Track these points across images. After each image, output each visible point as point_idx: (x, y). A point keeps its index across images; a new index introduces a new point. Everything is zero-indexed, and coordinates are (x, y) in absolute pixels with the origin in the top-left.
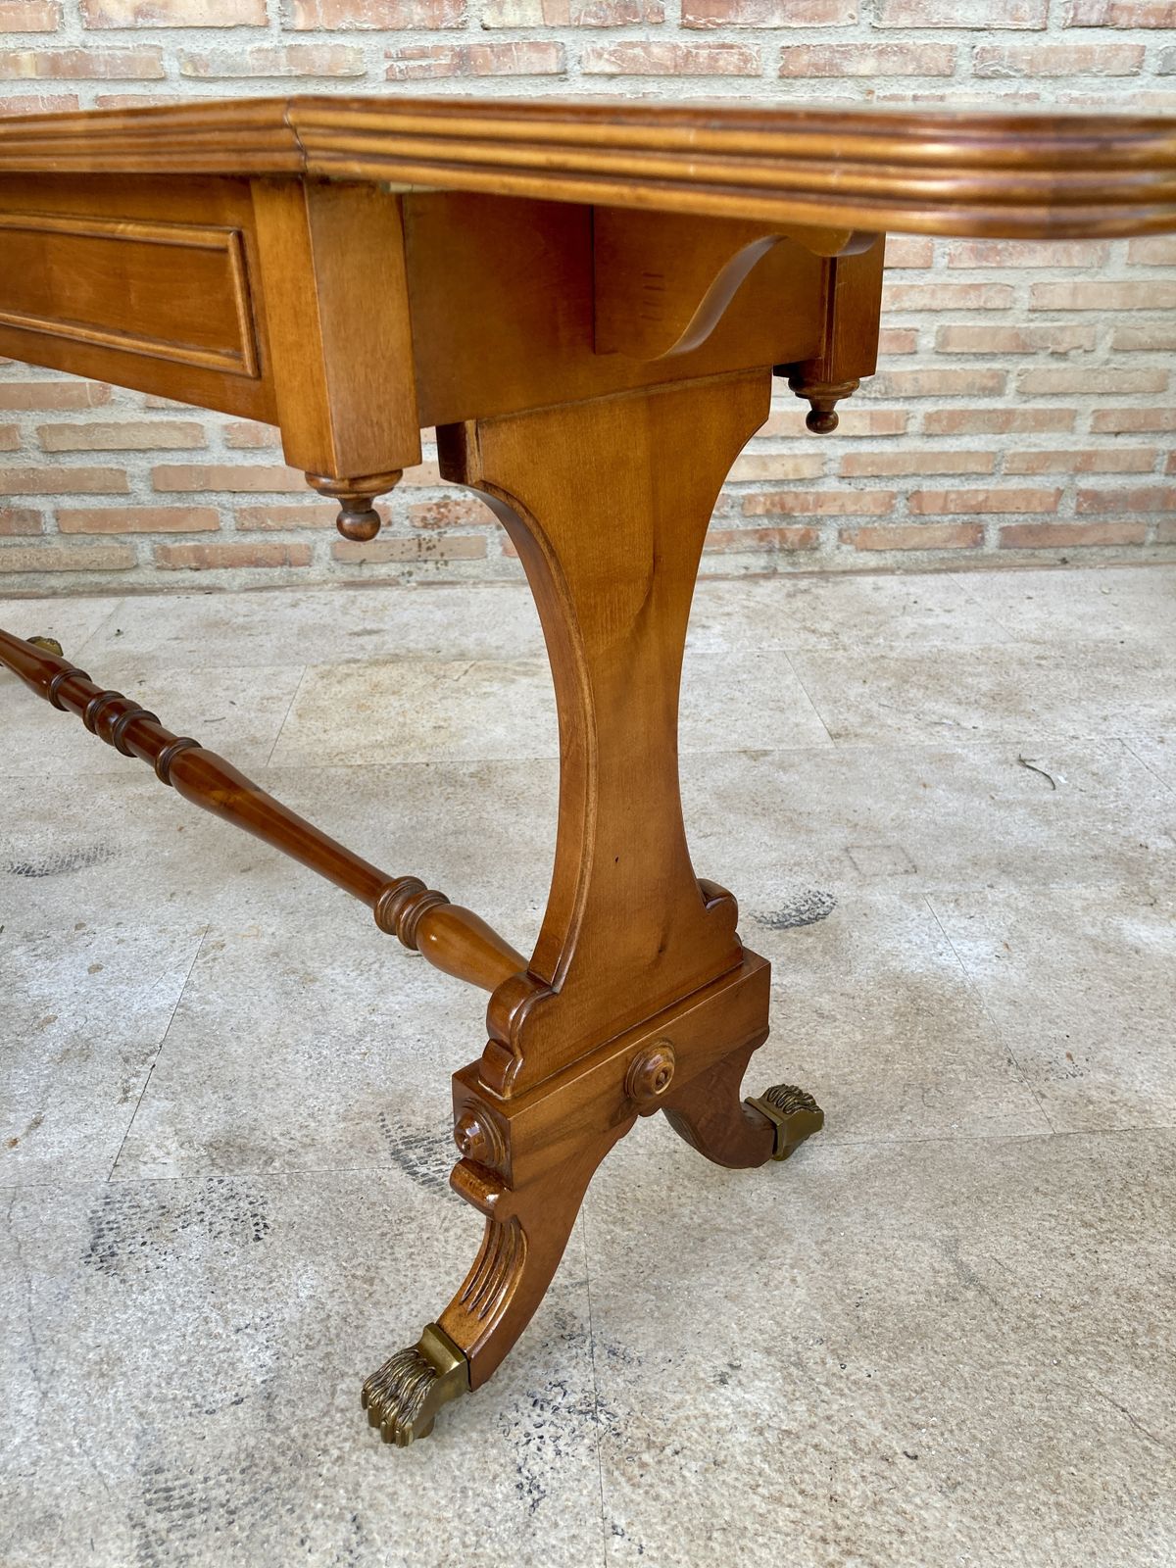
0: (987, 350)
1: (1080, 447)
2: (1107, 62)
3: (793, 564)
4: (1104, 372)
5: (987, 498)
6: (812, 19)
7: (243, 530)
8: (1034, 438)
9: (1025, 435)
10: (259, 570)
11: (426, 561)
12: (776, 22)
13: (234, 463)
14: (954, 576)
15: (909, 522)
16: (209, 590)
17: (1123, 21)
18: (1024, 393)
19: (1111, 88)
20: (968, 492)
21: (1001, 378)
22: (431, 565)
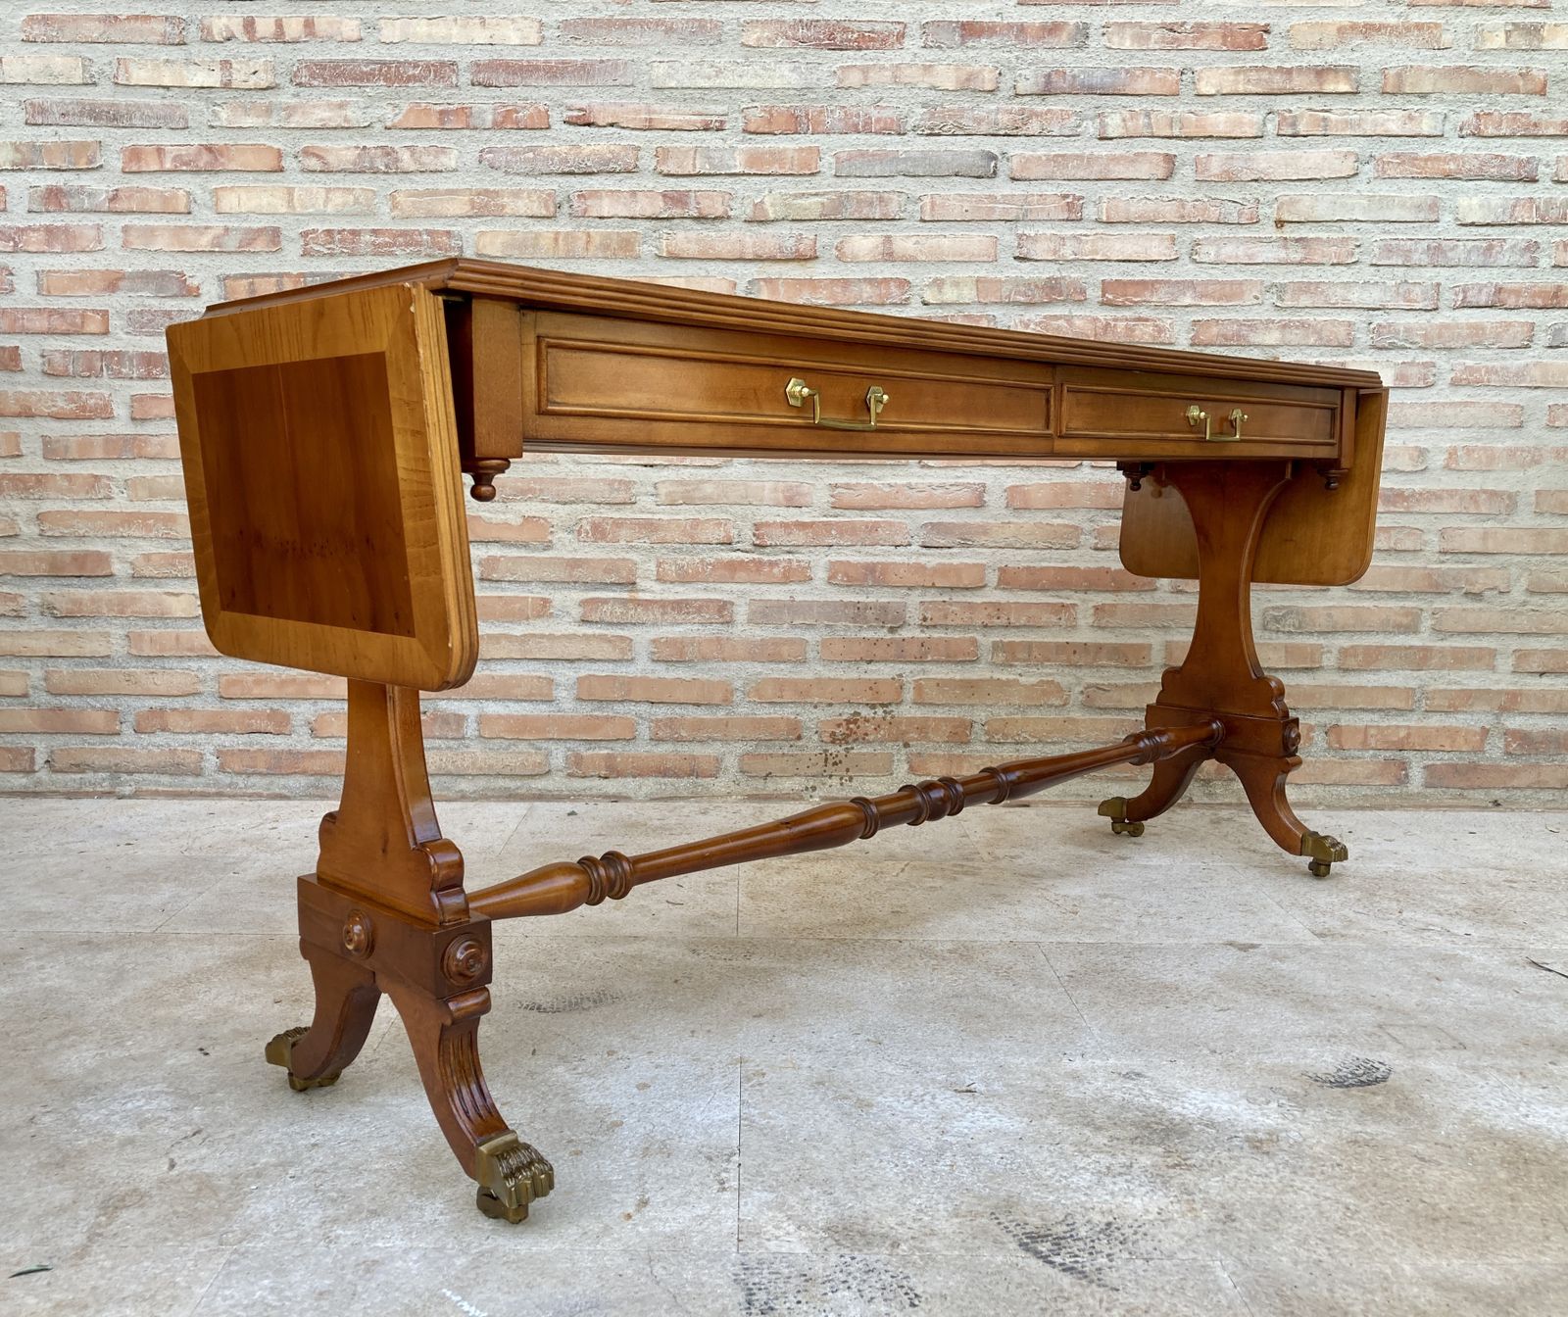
0: (1401, 589)
1: (1502, 686)
2: (1498, 336)
3: (1210, 794)
4: (1521, 613)
5: (1409, 735)
6: (1220, 299)
7: (657, 740)
8: (1453, 675)
9: (1445, 672)
10: (666, 780)
11: (833, 778)
12: (1187, 301)
13: (656, 676)
14: (1381, 813)
15: (1329, 757)
16: (616, 798)
18: (1440, 631)
19: (1504, 359)
20: (1388, 727)
21: (1414, 614)
22: (835, 781)
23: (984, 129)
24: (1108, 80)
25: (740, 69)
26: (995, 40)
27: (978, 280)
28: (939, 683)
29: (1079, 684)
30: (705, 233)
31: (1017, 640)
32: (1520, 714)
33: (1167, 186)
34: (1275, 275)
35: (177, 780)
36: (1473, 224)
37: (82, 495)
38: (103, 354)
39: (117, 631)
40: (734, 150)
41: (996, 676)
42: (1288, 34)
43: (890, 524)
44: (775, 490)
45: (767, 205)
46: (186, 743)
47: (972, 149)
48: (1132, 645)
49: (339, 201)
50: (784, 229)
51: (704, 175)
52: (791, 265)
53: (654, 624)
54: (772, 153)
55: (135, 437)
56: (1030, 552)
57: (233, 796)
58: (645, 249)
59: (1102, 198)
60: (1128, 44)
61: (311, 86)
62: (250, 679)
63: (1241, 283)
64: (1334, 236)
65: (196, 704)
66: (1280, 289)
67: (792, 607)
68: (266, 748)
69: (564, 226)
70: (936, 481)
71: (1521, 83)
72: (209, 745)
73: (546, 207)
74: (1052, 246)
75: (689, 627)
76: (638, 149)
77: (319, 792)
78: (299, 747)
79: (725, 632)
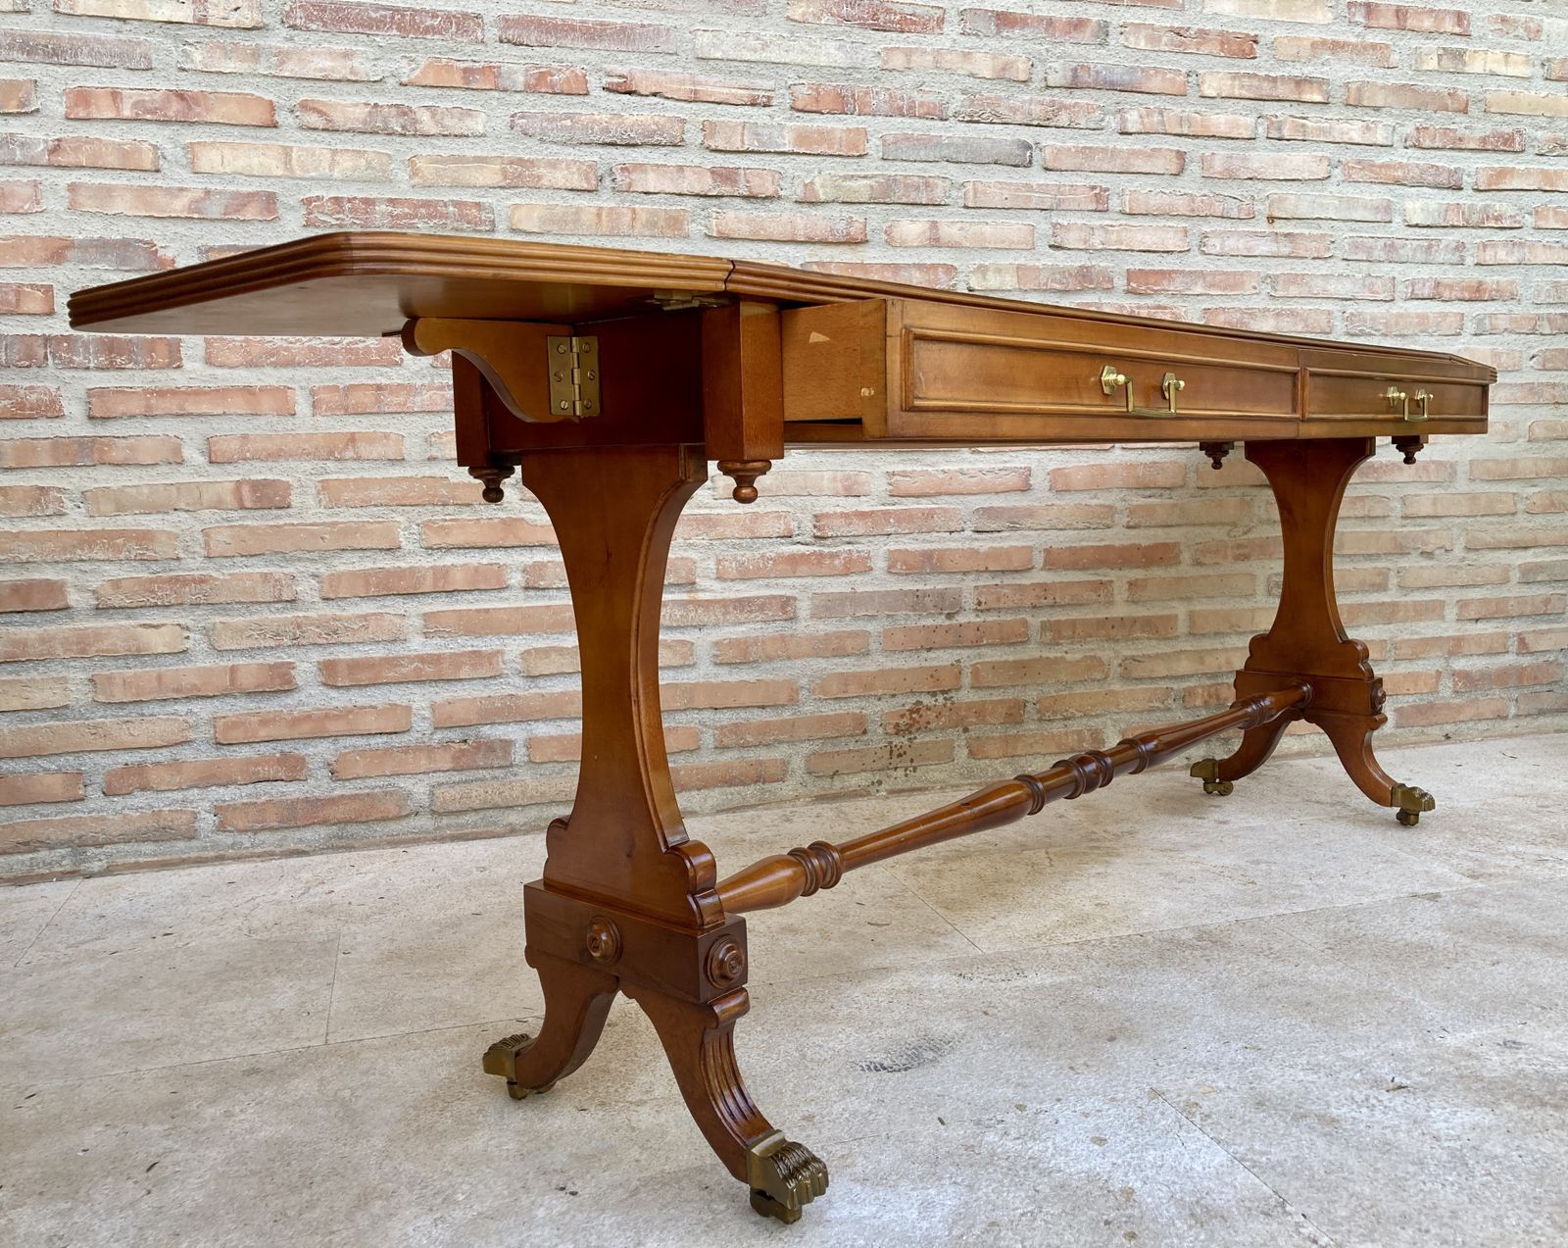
0: (1373, 551)
1: (1451, 633)
2: (1438, 324)
4: (1460, 568)
6: (1225, 289)
7: (722, 748)
8: (1415, 627)
9: (1408, 624)
10: (732, 789)
11: (896, 768)
12: (1198, 290)
13: (719, 680)
17: (1446, 295)
18: (1403, 588)
21: (1383, 574)
22: (900, 773)
23: (1019, 118)
24: (1126, 78)
25: (786, 44)
26: (1027, 31)
27: (1019, 268)
28: (994, 666)
29: (1117, 657)
30: (755, 213)
31: (1063, 618)
32: (1465, 656)
33: (1179, 181)
34: (1268, 267)
35: (163, 847)
36: (1417, 226)
37: (23, 513)
38: (47, 339)
39: (77, 675)
40: (783, 126)
41: (1045, 654)
42: (1272, 45)
43: (945, 511)
44: (834, 479)
45: (817, 186)
46: (174, 802)
47: (1009, 138)
48: (1162, 617)
49: (348, 164)
50: (836, 211)
51: (752, 152)
52: (841, 248)
53: (716, 625)
54: (820, 132)
55: (94, 439)
56: (1071, 533)
57: (238, 859)
58: (693, 228)
59: (1128, 190)
60: (1142, 45)
61: (308, 30)
62: (254, 719)
63: (1242, 274)
64: (1315, 232)
65: (186, 754)
66: (1273, 280)
67: (853, 599)
68: (277, 798)
69: (606, 201)
70: (986, 467)
71: (1449, 102)
72: (202, 802)
73: (587, 180)
74: (1083, 234)
75: (752, 626)
76: (684, 121)
77: (344, 842)
78: (317, 794)
79: (788, 629)
